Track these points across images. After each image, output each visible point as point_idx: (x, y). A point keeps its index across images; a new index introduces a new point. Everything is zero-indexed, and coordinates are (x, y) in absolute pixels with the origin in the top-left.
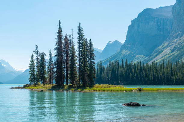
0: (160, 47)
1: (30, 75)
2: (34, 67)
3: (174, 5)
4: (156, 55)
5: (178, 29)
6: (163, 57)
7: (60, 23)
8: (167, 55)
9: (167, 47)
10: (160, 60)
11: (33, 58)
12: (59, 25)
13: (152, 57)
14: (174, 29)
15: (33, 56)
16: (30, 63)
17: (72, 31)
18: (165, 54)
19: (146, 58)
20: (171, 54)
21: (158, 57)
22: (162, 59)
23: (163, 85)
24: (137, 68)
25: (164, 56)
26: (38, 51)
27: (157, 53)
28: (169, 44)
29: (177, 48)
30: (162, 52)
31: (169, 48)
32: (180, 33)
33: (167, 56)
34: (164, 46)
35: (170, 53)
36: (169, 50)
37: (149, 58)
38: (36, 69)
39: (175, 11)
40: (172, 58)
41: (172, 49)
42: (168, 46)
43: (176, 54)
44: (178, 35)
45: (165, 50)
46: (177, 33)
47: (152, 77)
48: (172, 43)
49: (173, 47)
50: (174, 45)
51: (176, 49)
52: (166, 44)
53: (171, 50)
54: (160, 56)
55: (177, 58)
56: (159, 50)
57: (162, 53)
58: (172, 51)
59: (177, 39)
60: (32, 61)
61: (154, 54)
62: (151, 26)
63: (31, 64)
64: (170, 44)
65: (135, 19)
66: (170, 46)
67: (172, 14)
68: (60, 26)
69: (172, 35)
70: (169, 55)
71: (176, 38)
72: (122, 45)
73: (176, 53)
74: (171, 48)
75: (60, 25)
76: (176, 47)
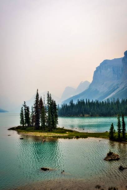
1: (20, 120)
2: (23, 114)
7: (37, 91)
11: (22, 109)
15: (22, 108)
16: (21, 112)
17: (44, 96)
26: (25, 105)
38: (24, 116)
60: (22, 111)
72: (90, 84)
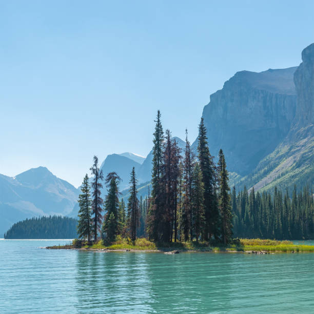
0: (272, 155)
2: (87, 201)
3: (298, 67)
4: (266, 173)
5: (307, 119)
6: (279, 177)
7: (159, 115)
8: (287, 172)
9: (287, 155)
10: (275, 183)
11: (86, 183)
12: (157, 120)
13: (256, 176)
14: (300, 118)
15: (87, 178)
17: (187, 133)
18: (284, 170)
19: (243, 179)
20: (297, 171)
21: (268, 176)
22: (279, 180)
23: (303, 239)
24: (247, 204)
25: (283, 175)
27: (266, 168)
28: (290, 149)
29: (308, 159)
30: (276, 165)
31: (292, 157)
32: (312, 127)
33: (287, 176)
34: (280, 154)
35: (293, 169)
36: (292, 162)
37: (249, 180)
39: (300, 80)
40: (298, 181)
41: (297, 161)
42: (288, 152)
43: (306, 171)
44: (308, 131)
45: (283, 163)
46: (305, 126)
47: (280, 222)
48: (298, 147)
49: (298, 156)
50: (302, 152)
51: (305, 161)
52: (284, 149)
53: (295, 161)
54: (273, 174)
55: (308, 180)
56: (270, 162)
57: (277, 169)
58: (298, 166)
59: (305, 140)
60: (86, 190)
61: (259, 170)
62: (251, 109)
63: (83, 196)
64: (292, 150)
65: (218, 91)
66: (294, 153)
67: (294, 86)
68: (159, 121)
69: (296, 131)
70: (292, 174)
71: (304, 138)
73: (306, 169)
74: (295, 157)
75: (160, 119)
76: (305, 157)
